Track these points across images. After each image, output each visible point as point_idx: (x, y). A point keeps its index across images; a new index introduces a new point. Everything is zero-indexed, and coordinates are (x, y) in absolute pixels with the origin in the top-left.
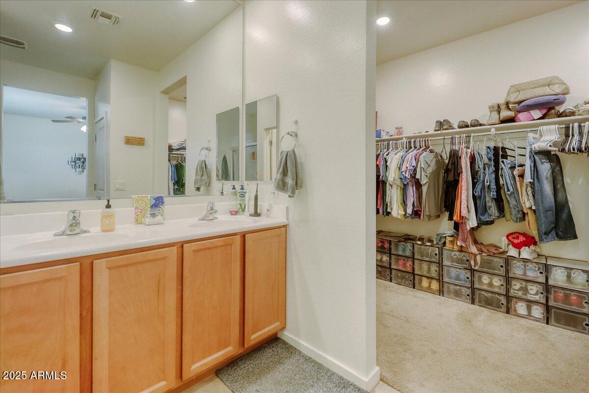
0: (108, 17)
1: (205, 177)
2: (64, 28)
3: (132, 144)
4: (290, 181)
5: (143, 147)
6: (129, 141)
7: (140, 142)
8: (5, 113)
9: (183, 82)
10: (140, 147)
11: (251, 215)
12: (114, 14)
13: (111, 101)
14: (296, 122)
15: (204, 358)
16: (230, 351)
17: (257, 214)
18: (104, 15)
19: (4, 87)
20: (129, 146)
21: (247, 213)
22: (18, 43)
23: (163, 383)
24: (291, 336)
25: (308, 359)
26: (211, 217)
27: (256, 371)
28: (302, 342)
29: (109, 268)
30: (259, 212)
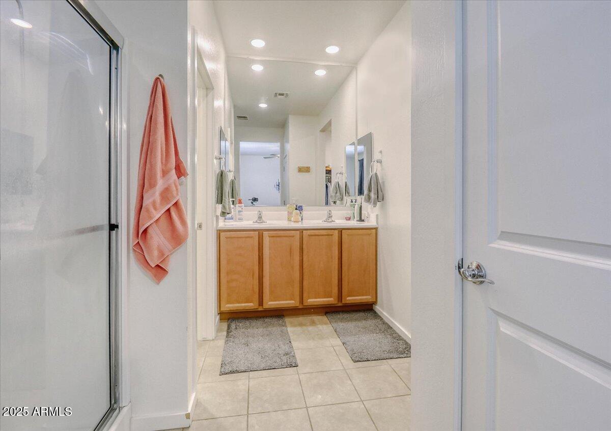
0: (282, 95)
1: (338, 194)
2: (263, 106)
3: (303, 172)
4: (373, 195)
5: (309, 173)
6: (301, 170)
7: (307, 170)
8: (241, 155)
9: (330, 123)
10: (307, 173)
11: (357, 221)
12: (285, 93)
13: (290, 142)
14: (381, 152)
15: (316, 298)
16: (331, 300)
17: (361, 220)
18: (281, 94)
19: (241, 142)
20: (301, 173)
21: (355, 220)
22: (245, 117)
23: (293, 302)
24: (380, 309)
25: (384, 323)
26: (330, 220)
27: (348, 319)
28: (385, 313)
29: (269, 237)
30: (363, 218)
